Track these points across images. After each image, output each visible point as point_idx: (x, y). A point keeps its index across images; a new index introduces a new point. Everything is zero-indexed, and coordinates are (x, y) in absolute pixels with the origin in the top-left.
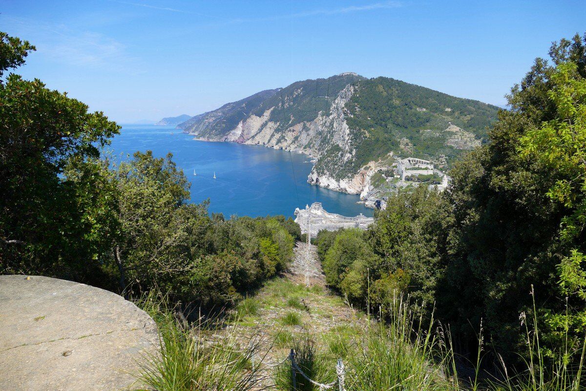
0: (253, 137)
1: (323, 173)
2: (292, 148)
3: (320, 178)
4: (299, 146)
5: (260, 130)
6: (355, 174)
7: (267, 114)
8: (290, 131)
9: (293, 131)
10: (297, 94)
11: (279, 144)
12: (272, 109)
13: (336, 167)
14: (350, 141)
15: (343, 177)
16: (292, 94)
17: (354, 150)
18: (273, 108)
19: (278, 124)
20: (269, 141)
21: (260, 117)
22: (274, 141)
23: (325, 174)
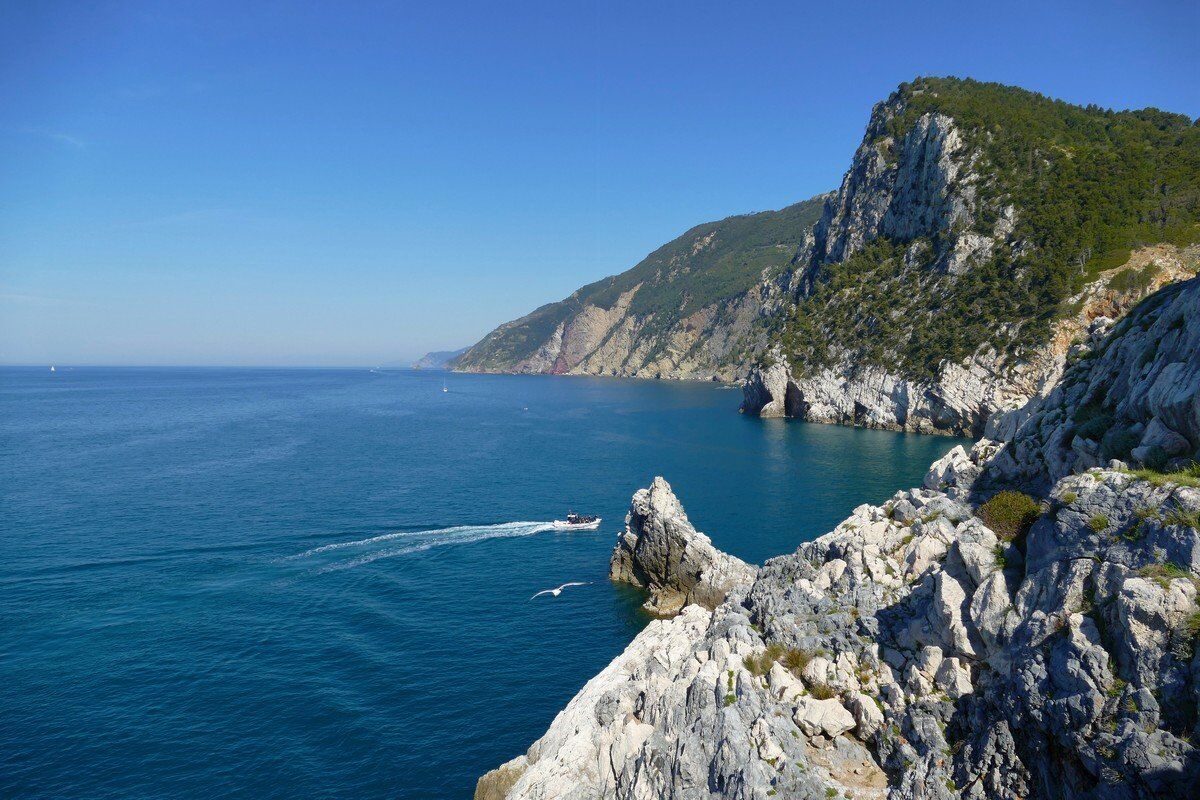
0: (588, 357)
1: (820, 361)
2: (685, 372)
3: (802, 385)
4: (705, 367)
5: (605, 341)
6: (1049, 314)
7: (624, 301)
8: (681, 328)
9: (690, 328)
10: (701, 247)
11: (652, 365)
12: (637, 289)
13: (896, 314)
14: (974, 177)
15: (958, 349)
16: (689, 248)
17: (1010, 212)
18: (639, 286)
19: (650, 318)
20: (625, 362)
21: (607, 309)
22: (637, 361)
23: (829, 364)
